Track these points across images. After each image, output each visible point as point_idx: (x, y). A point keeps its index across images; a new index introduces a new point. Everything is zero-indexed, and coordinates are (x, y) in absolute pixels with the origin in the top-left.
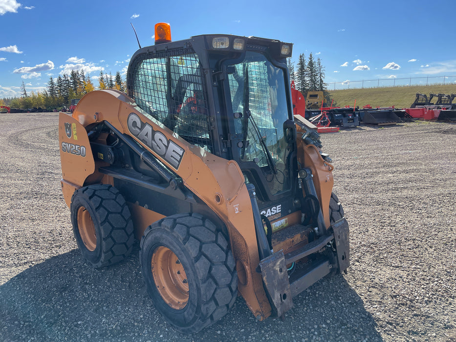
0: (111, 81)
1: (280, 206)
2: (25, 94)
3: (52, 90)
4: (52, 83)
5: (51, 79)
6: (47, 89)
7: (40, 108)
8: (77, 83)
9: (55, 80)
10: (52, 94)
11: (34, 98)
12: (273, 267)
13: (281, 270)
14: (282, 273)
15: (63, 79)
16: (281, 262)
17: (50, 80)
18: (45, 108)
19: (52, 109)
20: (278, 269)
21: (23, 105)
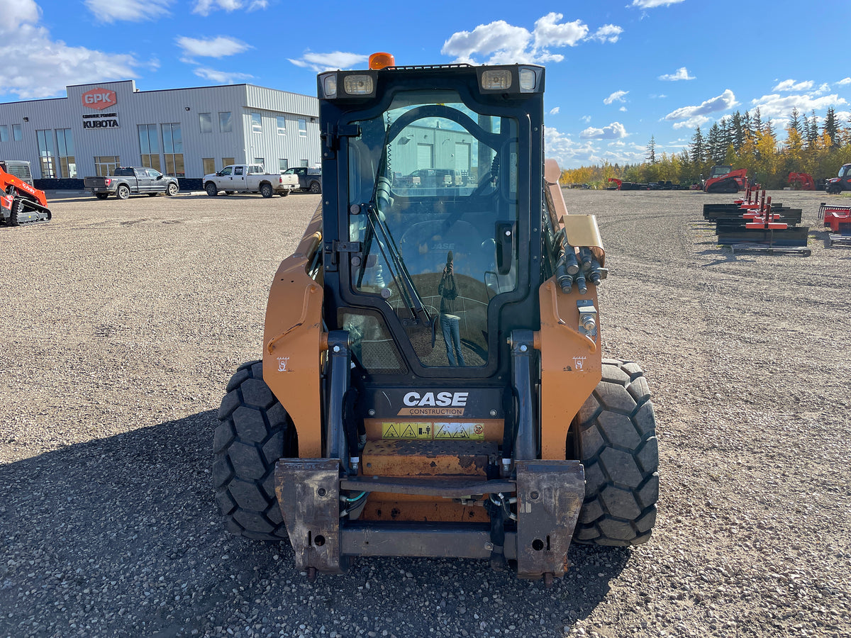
0: (815, 127)
1: (467, 394)
2: (653, 157)
3: (698, 149)
4: (699, 137)
5: (698, 129)
6: (689, 148)
7: (669, 183)
8: (744, 135)
9: (705, 134)
10: (696, 157)
11: (665, 164)
12: (303, 479)
13: (322, 492)
14: (324, 499)
15: (721, 128)
16: (325, 479)
17: (696, 132)
18: (678, 182)
19: (690, 184)
20: (316, 488)
21: (644, 175)
